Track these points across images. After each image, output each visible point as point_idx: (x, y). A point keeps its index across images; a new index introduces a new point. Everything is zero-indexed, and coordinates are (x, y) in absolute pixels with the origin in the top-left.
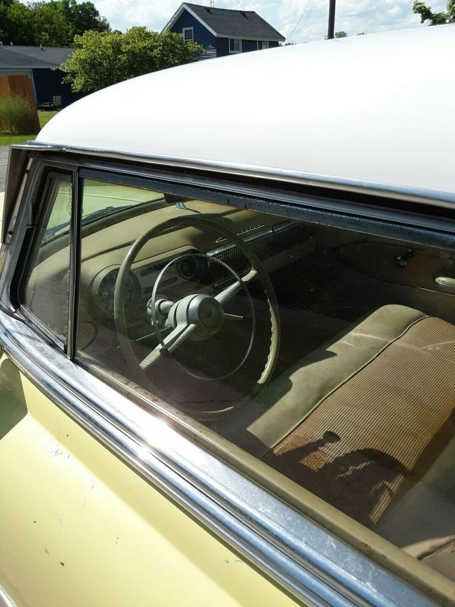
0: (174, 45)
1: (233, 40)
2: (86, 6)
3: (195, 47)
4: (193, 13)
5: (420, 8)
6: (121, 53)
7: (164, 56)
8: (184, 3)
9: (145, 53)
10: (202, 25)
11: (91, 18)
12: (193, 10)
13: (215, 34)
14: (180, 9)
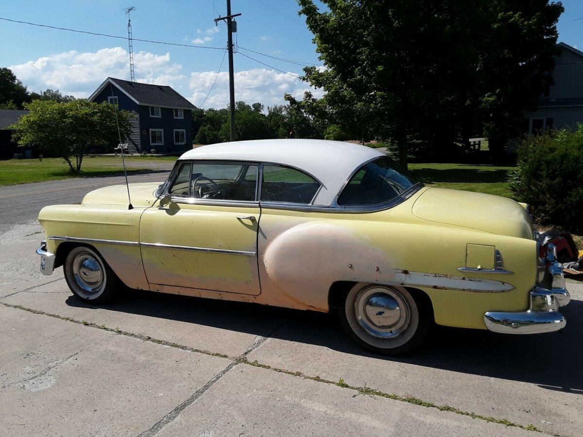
0: (110, 112)
1: (153, 107)
2: (3, 71)
3: (128, 115)
4: (117, 86)
5: (289, 97)
6: (66, 117)
7: (103, 120)
8: (108, 78)
9: (87, 118)
10: (126, 95)
11: (8, 82)
12: (117, 83)
13: (137, 102)
14: (106, 83)
